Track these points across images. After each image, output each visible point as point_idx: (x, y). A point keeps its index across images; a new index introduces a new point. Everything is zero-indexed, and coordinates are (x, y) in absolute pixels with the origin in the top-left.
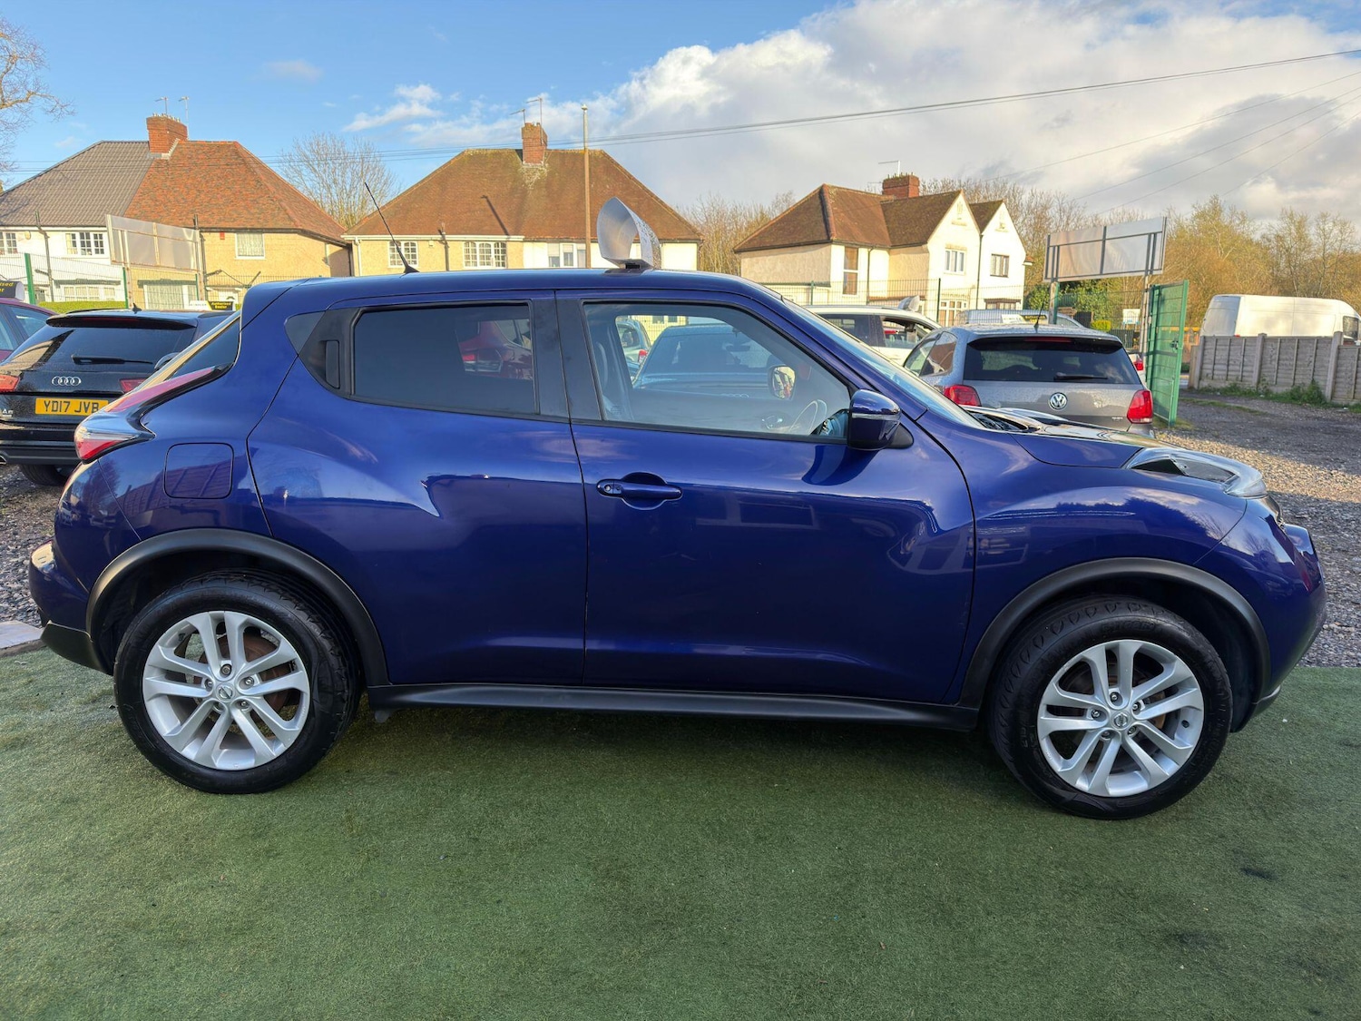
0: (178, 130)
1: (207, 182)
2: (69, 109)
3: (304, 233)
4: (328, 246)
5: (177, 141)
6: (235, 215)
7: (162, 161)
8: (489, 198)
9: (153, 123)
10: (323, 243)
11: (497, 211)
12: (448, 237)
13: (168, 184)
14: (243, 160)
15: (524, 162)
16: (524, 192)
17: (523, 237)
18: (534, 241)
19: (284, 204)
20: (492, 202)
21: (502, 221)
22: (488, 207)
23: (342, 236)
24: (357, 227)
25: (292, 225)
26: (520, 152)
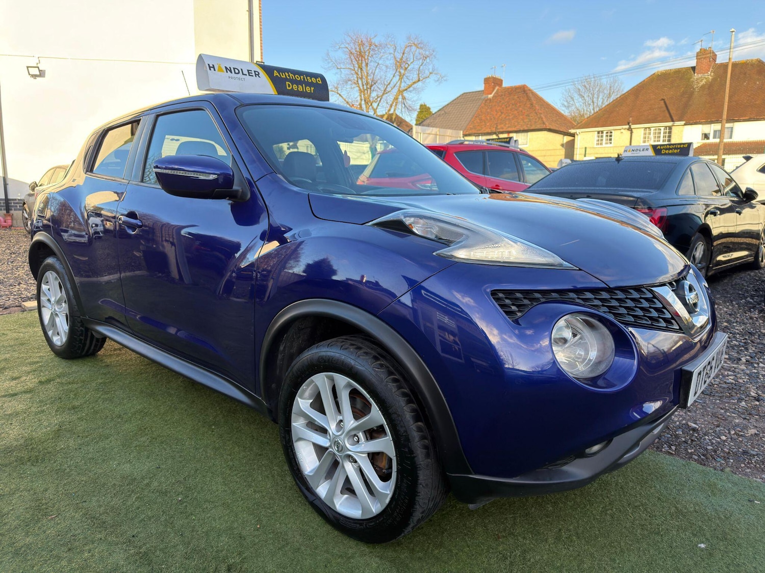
0: (498, 82)
1: (507, 108)
2: (445, 78)
3: (550, 130)
4: (565, 137)
5: (497, 88)
6: (516, 124)
7: (488, 99)
8: (666, 100)
9: (487, 81)
10: (562, 136)
11: (669, 108)
12: (633, 126)
13: (488, 110)
14: (527, 94)
15: (696, 74)
16: (692, 93)
17: (684, 122)
18: (692, 124)
19: (542, 115)
20: (667, 102)
21: (672, 114)
22: (664, 106)
23: (570, 131)
24: (579, 125)
25: (544, 127)
26: (693, 68)
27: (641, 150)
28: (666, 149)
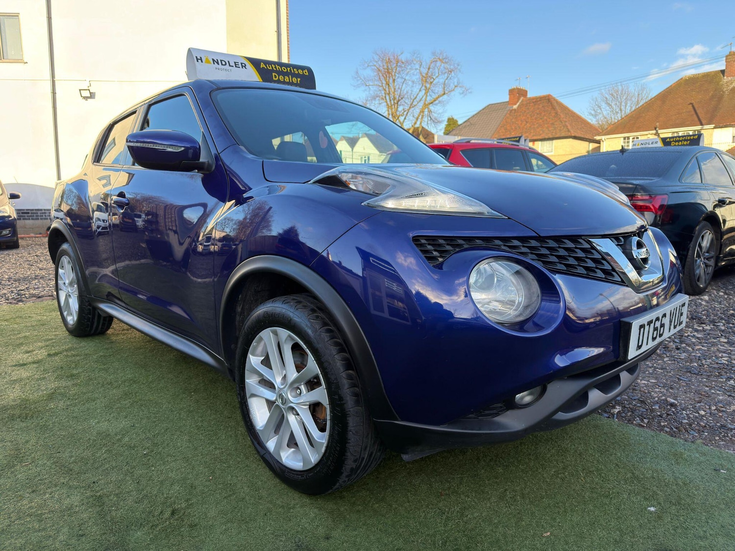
0: (522, 93)
1: (531, 117)
2: (470, 91)
3: (575, 138)
4: (591, 144)
5: (522, 98)
6: (541, 132)
7: (513, 110)
8: (694, 104)
9: (511, 92)
10: (587, 143)
11: (698, 111)
12: (660, 131)
13: (513, 120)
14: (551, 103)
15: (725, 77)
16: (720, 98)
17: (714, 125)
18: (722, 127)
19: (567, 123)
20: (696, 106)
21: (700, 117)
22: (692, 110)
23: (595, 138)
24: (604, 132)
25: (569, 134)
26: (723, 72)
27: (650, 143)
28: (676, 141)
